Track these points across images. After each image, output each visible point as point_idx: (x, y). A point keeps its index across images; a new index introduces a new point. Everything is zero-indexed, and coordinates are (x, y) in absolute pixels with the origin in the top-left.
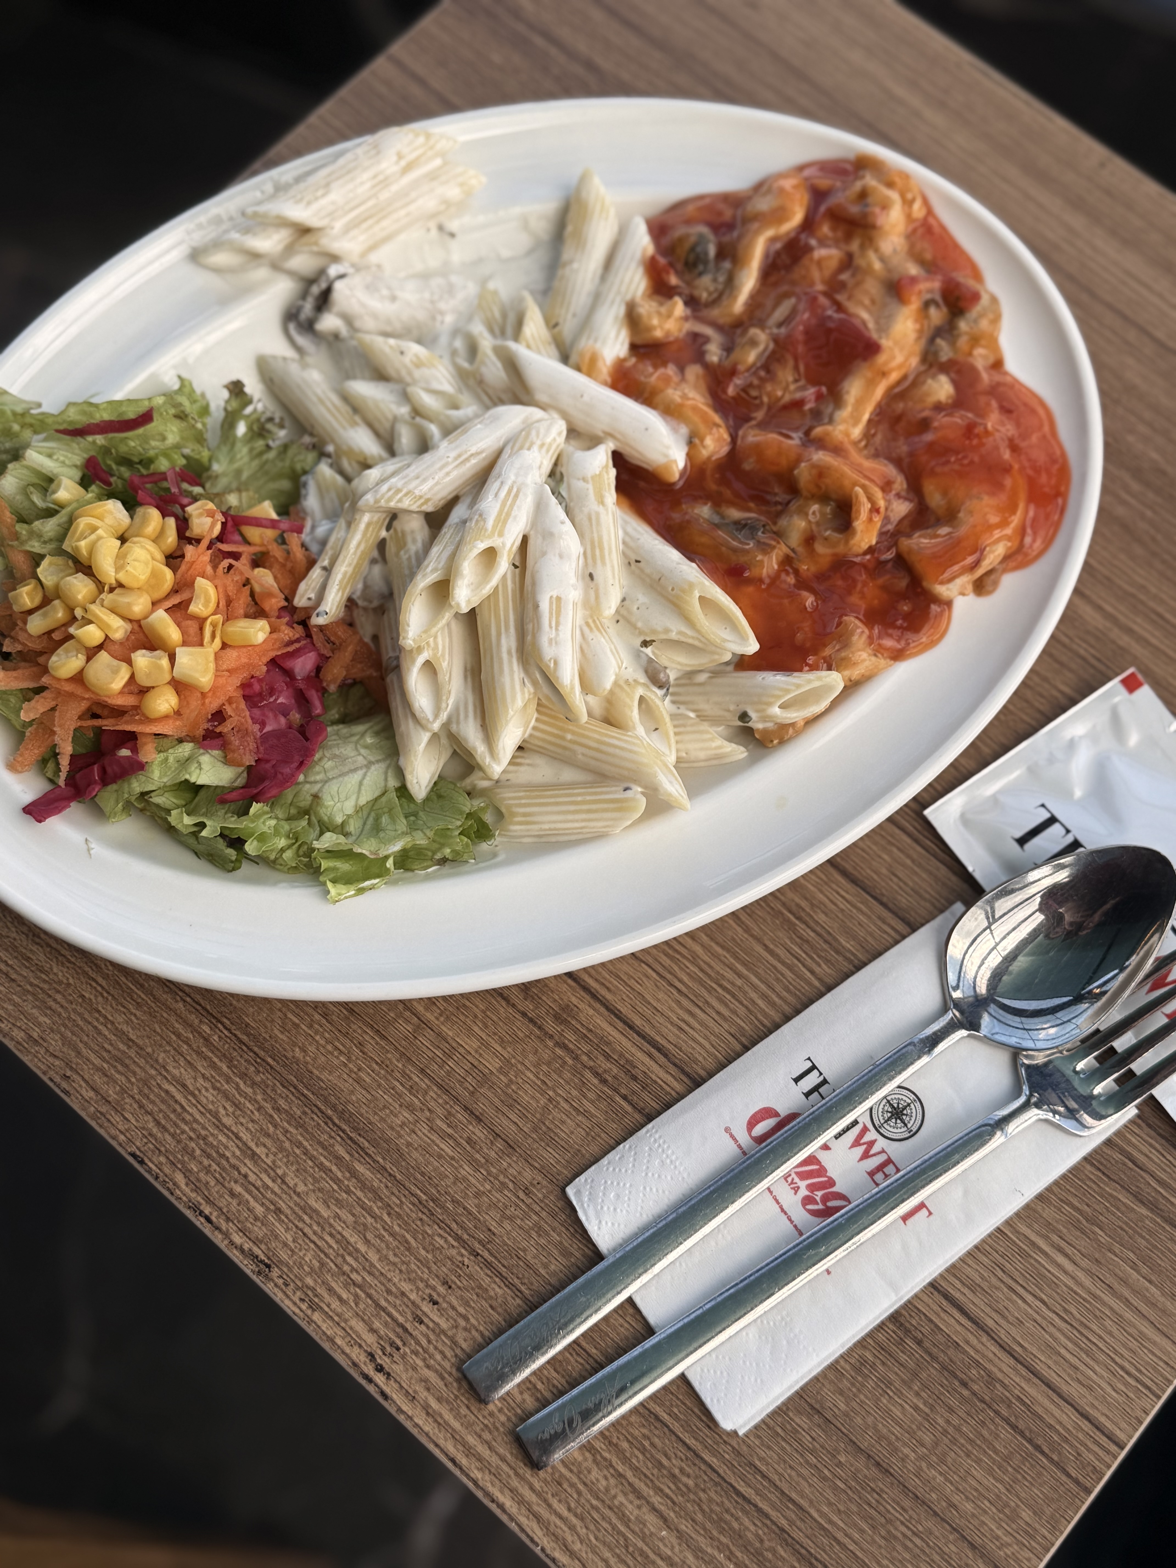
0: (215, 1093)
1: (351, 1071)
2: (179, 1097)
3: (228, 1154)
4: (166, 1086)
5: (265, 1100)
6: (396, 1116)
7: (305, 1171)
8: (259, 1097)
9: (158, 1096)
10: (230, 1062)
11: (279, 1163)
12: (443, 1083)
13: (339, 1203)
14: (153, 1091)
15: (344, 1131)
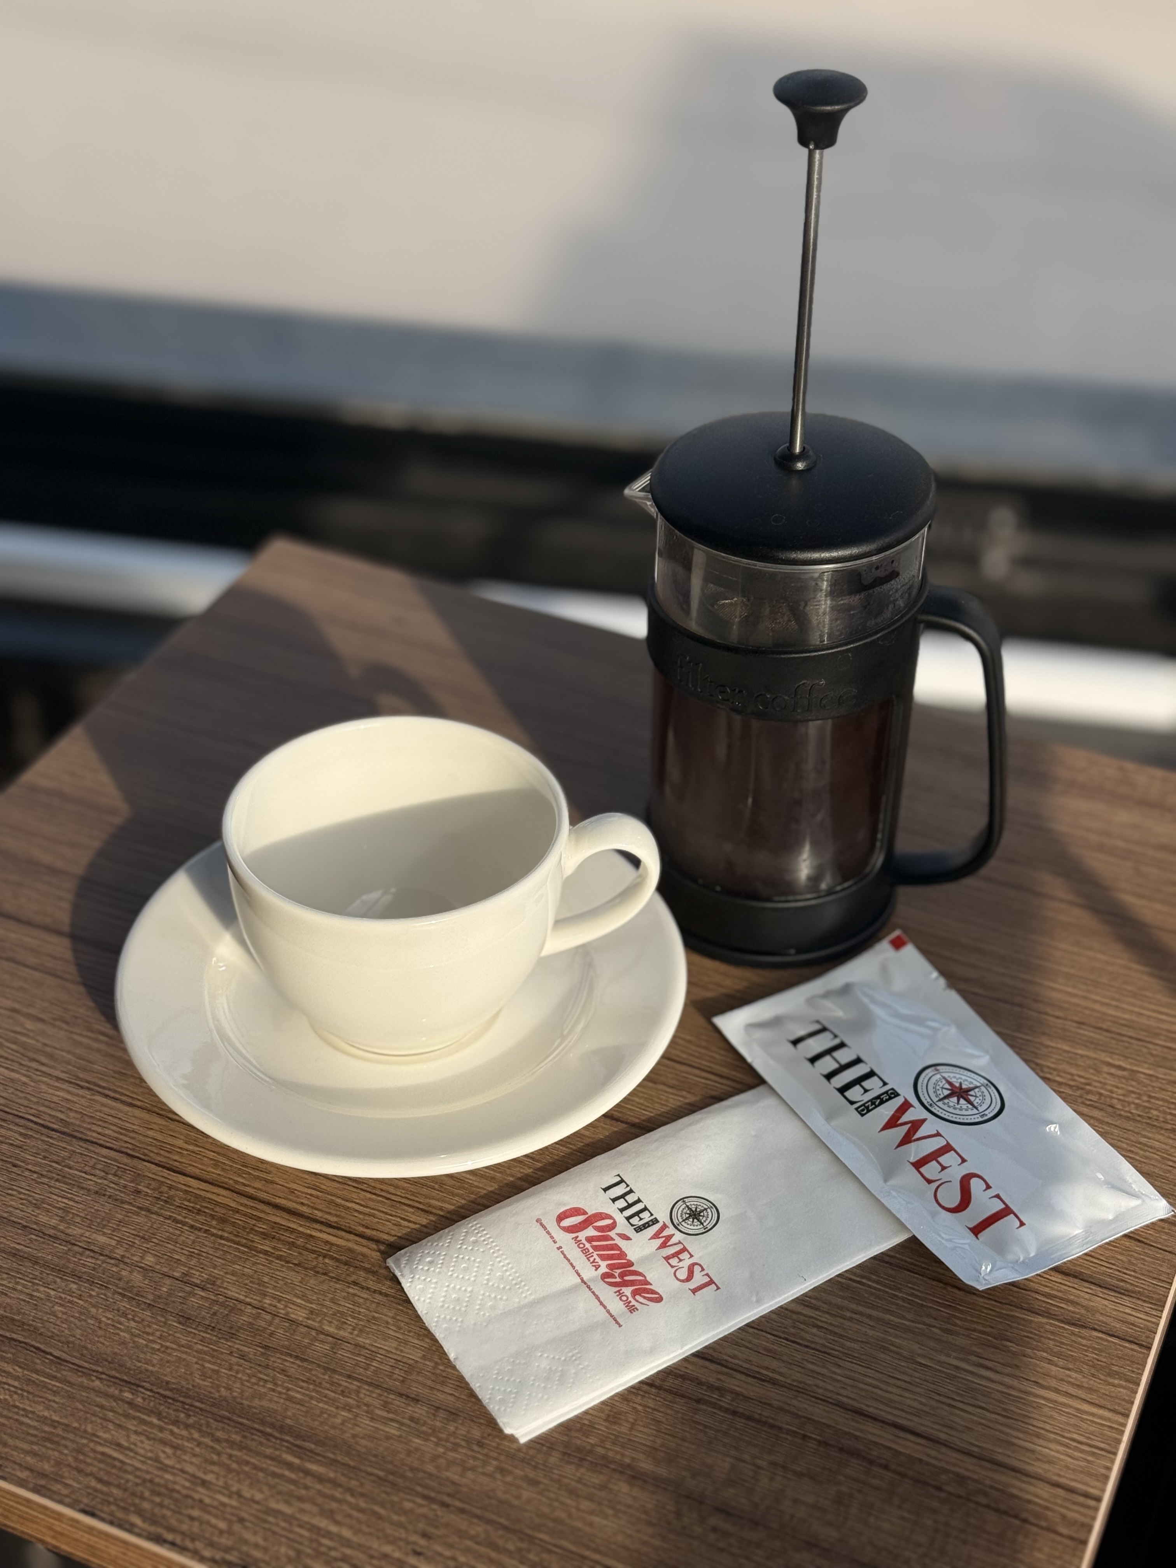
0: (151, 1442)
1: (280, 1393)
2: (115, 1454)
3: (177, 1487)
4: (100, 1449)
5: (202, 1436)
6: (335, 1417)
7: (258, 1481)
8: (196, 1435)
9: (95, 1459)
10: (159, 1416)
11: (230, 1482)
12: (373, 1382)
13: (300, 1499)
14: (89, 1456)
15: (287, 1441)
